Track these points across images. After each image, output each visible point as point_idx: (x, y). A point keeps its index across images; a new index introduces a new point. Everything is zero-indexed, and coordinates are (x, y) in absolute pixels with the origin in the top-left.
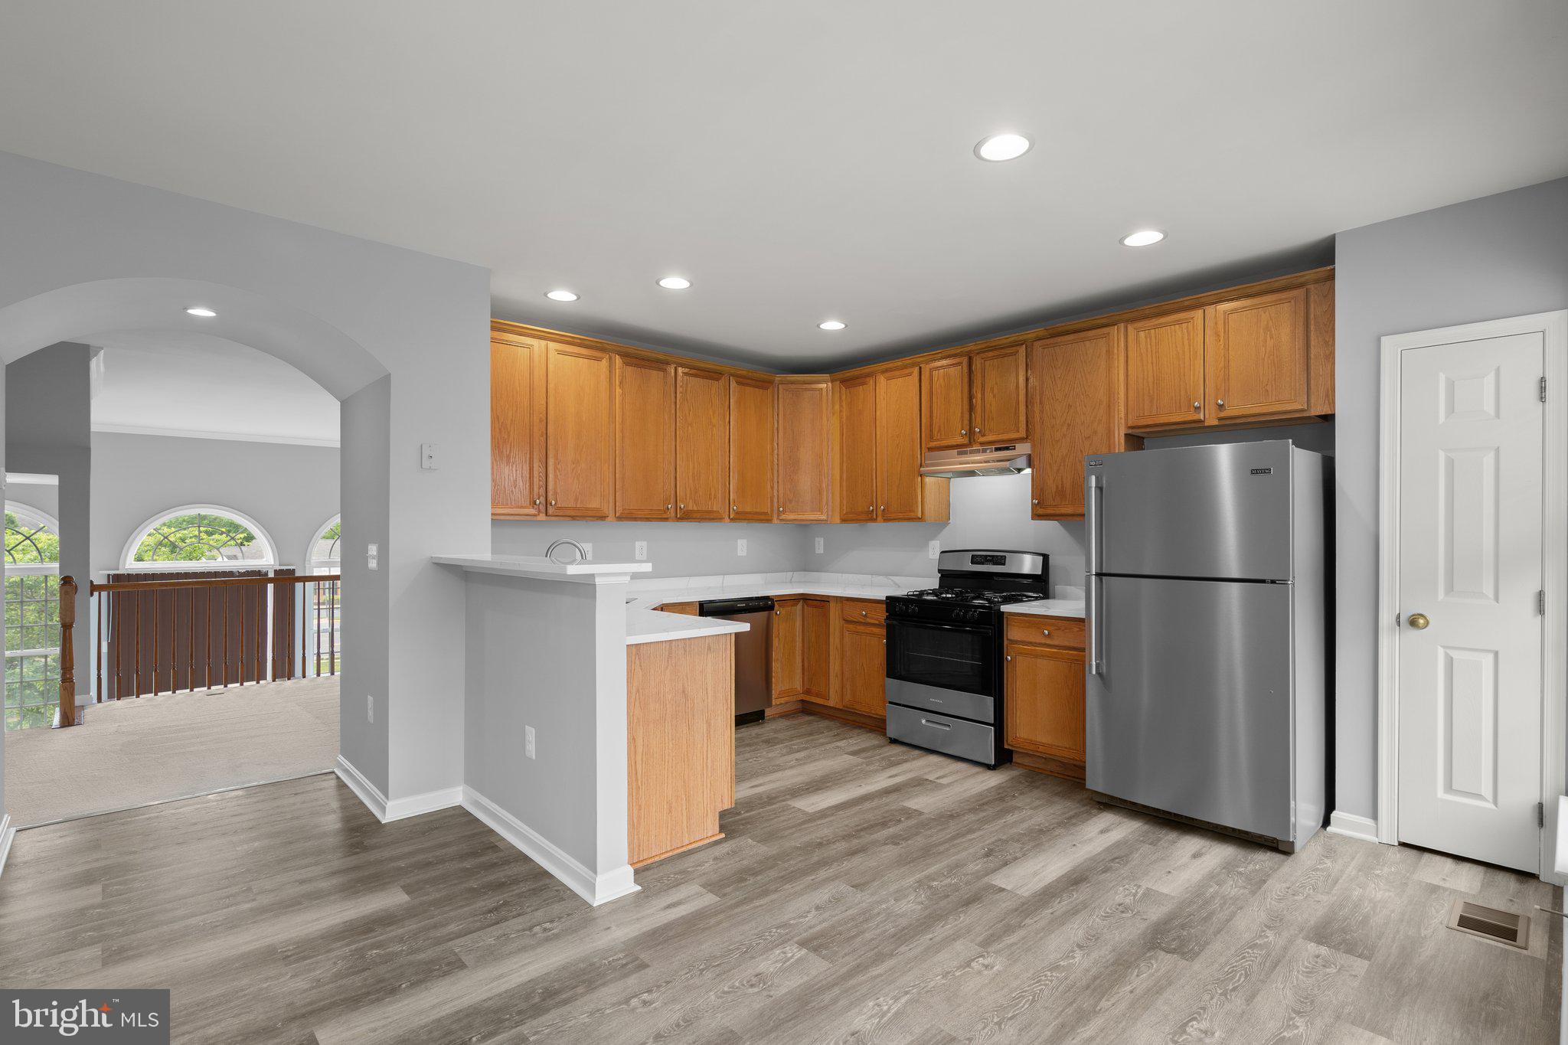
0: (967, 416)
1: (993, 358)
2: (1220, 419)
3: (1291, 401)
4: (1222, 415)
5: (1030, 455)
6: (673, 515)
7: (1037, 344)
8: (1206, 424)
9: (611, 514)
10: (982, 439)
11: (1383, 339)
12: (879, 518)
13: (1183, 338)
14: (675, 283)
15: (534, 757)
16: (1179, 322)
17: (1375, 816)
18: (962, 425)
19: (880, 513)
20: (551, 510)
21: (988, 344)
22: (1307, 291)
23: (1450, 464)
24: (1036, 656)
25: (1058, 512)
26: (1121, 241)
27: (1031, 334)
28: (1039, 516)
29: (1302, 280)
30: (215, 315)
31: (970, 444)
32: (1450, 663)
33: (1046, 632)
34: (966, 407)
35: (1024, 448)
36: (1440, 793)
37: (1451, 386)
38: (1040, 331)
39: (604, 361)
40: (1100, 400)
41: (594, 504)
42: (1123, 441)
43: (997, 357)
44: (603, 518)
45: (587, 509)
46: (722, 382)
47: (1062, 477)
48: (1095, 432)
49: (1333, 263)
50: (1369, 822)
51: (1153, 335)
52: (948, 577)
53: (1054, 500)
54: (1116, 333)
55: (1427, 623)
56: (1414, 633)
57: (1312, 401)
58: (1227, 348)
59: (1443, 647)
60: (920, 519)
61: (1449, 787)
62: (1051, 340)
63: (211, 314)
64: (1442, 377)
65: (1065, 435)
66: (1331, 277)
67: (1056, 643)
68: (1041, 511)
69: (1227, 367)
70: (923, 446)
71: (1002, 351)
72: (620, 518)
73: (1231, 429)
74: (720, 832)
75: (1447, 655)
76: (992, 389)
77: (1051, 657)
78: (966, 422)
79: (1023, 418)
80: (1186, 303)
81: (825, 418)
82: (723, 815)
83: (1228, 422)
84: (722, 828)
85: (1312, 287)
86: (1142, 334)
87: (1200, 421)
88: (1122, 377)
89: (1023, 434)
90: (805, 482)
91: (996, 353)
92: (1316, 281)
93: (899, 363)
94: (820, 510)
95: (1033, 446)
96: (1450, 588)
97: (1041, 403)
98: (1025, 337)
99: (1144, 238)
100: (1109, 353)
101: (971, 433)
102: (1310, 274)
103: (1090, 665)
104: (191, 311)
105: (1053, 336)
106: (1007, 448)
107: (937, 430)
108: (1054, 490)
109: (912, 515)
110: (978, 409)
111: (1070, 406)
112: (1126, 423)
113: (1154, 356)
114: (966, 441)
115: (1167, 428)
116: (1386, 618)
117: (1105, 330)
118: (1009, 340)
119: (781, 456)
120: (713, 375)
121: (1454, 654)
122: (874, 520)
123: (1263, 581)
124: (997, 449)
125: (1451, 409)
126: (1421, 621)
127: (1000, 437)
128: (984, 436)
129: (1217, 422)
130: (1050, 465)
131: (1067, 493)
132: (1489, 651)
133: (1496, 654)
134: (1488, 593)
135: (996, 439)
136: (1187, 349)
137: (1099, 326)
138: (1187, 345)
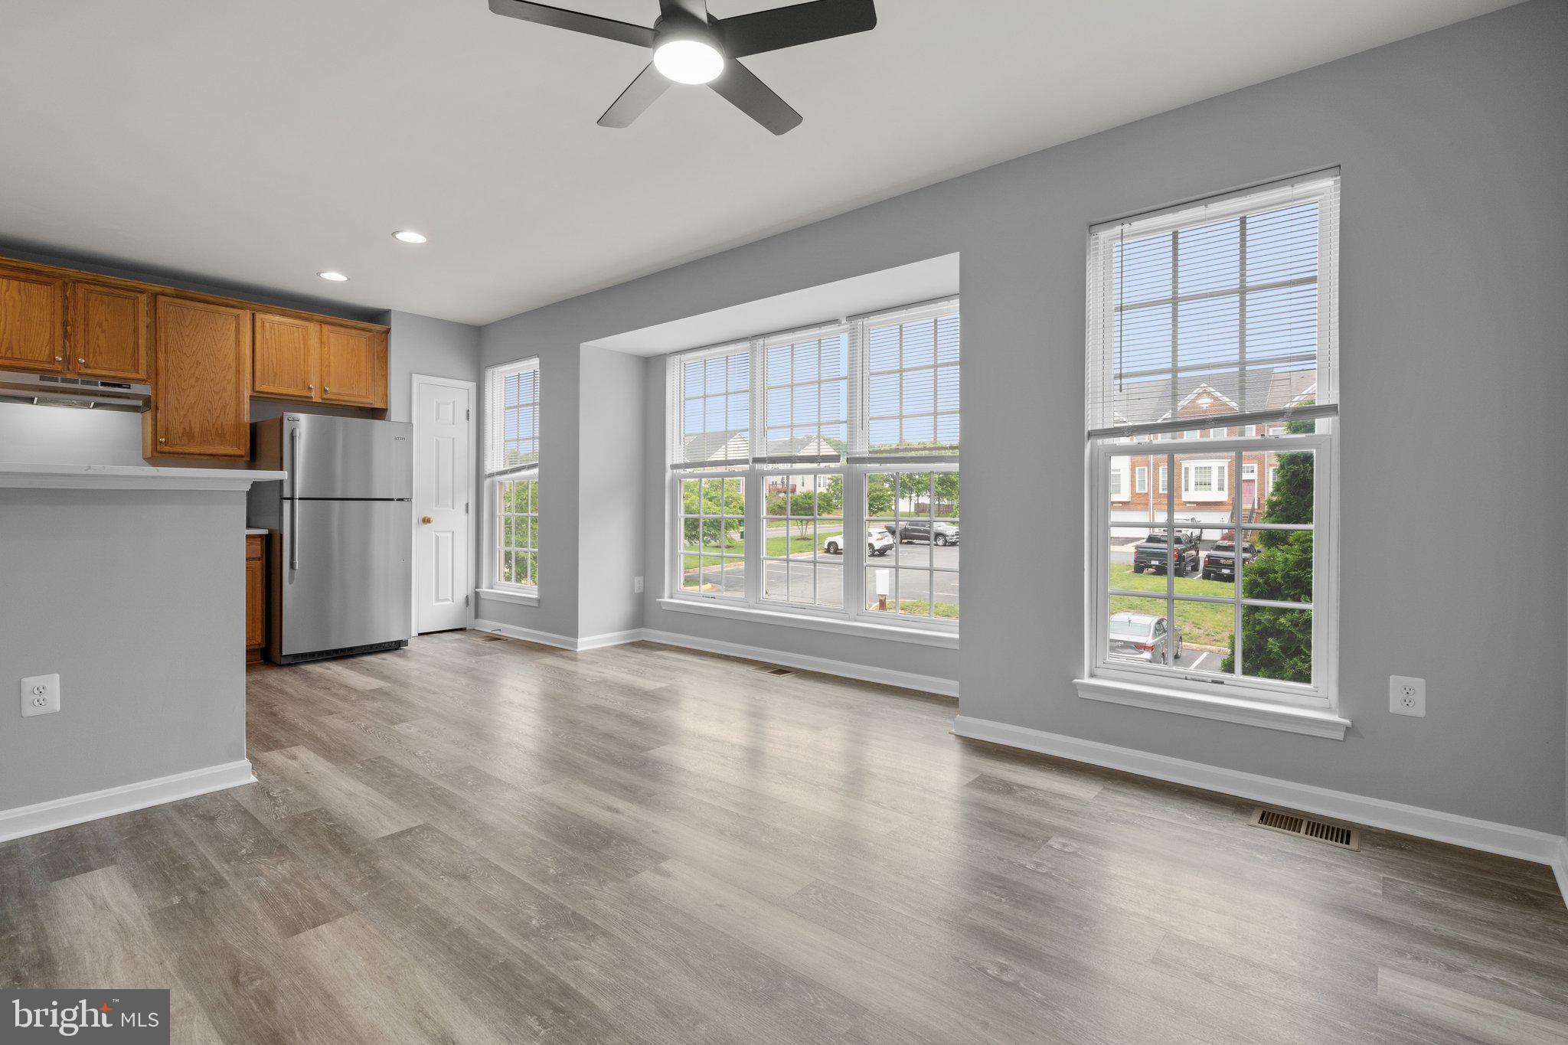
0: (61, 345)
1: (101, 293)
3: (364, 396)
4: (325, 396)
7: (161, 299)
11: (414, 376)
13: (299, 337)
16: (296, 326)
21: (96, 278)
22: (373, 336)
23: (437, 443)
25: (187, 451)
27: (157, 288)
28: (162, 452)
29: (372, 328)
32: (437, 538)
34: (60, 335)
35: (140, 388)
36: (434, 603)
37: (437, 406)
38: (169, 289)
40: (230, 364)
43: (108, 294)
47: (190, 421)
48: (225, 389)
49: (390, 324)
51: (276, 329)
53: (181, 440)
55: (430, 520)
56: (428, 525)
57: (376, 399)
58: (328, 354)
59: (435, 532)
61: (438, 600)
62: (178, 301)
64: (434, 398)
65: (193, 387)
66: (388, 331)
69: (329, 365)
71: (115, 290)
75: (437, 534)
76: (100, 325)
78: (60, 351)
79: (143, 360)
80: (303, 315)
83: (327, 402)
85: (376, 334)
86: (267, 325)
87: (309, 397)
88: (249, 352)
89: (142, 375)
91: (106, 290)
92: (378, 331)
95: (156, 388)
96: (438, 503)
98: (149, 287)
100: (237, 330)
101: (70, 362)
102: (375, 326)
105: (177, 297)
106: (119, 385)
108: (181, 430)
110: (78, 340)
111: (198, 363)
112: (253, 389)
113: (277, 344)
114: (61, 370)
115: (284, 397)
118: (126, 284)
123: (392, 500)
124: (103, 384)
125: (437, 416)
126: (427, 520)
127: (110, 374)
128: (88, 368)
129: (320, 401)
130: (176, 409)
131: (196, 434)
132: (450, 531)
133: (453, 532)
134: (450, 504)
135: (104, 373)
136: (302, 346)
137: (227, 306)
138: (302, 342)
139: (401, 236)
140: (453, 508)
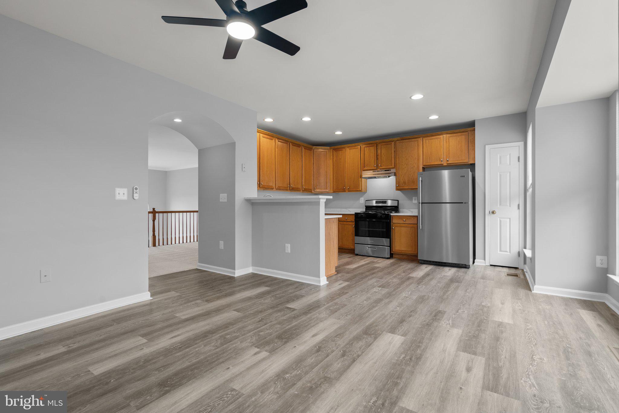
0: (376, 161)
1: (384, 145)
2: (447, 164)
3: (465, 160)
4: (448, 163)
5: (395, 173)
6: (289, 189)
7: (397, 142)
8: (444, 165)
9: (275, 187)
10: (380, 168)
11: (486, 146)
12: (347, 191)
14: (307, 119)
15: (290, 252)
16: (437, 138)
17: (485, 259)
18: (374, 163)
19: (347, 189)
20: (261, 186)
21: (383, 140)
22: (468, 133)
23: (500, 175)
24: (401, 227)
25: (404, 188)
26: (428, 118)
27: (396, 139)
28: (398, 189)
29: (467, 130)
30: (181, 121)
31: (377, 169)
32: (501, 221)
33: (404, 220)
34: (376, 158)
35: (393, 171)
36: (499, 252)
37: (500, 158)
38: (399, 138)
39: (273, 140)
40: (415, 158)
41: (271, 184)
42: (422, 169)
43: (385, 145)
44: (272, 189)
45: (269, 186)
46: (301, 148)
47: (405, 178)
48: (414, 166)
49: (474, 126)
50: (484, 261)
51: (430, 141)
52: (368, 208)
53: (402, 185)
54: (420, 140)
55: (496, 212)
56: (493, 215)
57: (470, 160)
58: (449, 146)
59: (499, 218)
60: (361, 191)
61: (501, 251)
62: (402, 141)
63: (180, 121)
64: (499, 155)
65: (406, 167)
66: (474, 130)
67: (407, 223)
68: (399, 188)
69: (449, 150)
70: (362, 169)
71: (387, 143)
72: (277, 189)
73: (449, 167)
74: (336, 272)
75: (500, 220)
76: (384, 154)
77: (406, 227)
78: (376, 163)
79: (393, 162)
80: (439, 134)
81: (328, 160)
82: (336, 268)
84: (336, 271)
85: (469, 132)
86: (427, 141)
87: (442, 164)
88: (421, 152)
89: (393, 166)
90: (322, 180)
91: (385, 143)
92: (470, 131)
93: (353, 145)
94: (327, 189)
95: (396, 170)
96: (500, 204)
97: (399, 158)
98: (394, 140)
99: (434, 117)
100: (418, 145)
101: (377, 166)
102: (470, 129)
103: (420, 227)
104: (175, 120)
106: (388, 170)
107: (366, 164)
108: (402, 182)
109: (358, 190)
110: (380, 159)
111: (407, 159)
112: (423, 164)
113: (430, 147)
114: (375, 168)
115: (433, 166)
116: (487, 212)
117: (417, 139)
118: (389, 140)
119: (315, 172)
120: (299, 146)
121: (501, 219)
122: (345, 191)
123: (463, 203)
124: (385, 171)
125: (500, 163)
126: (495, 212)
127: (386, 167)
128: (381, 167)
129: (446, 165)
130: (401, 175)
131: (406, 183)
132: (509, 218)
133: (510, 219)
134: (508, 205)
135: (385, 167)
136: (439, 145)
137: (415, 138)
138: (439, 144)
139: (413, 98)
140: (510, 206)
